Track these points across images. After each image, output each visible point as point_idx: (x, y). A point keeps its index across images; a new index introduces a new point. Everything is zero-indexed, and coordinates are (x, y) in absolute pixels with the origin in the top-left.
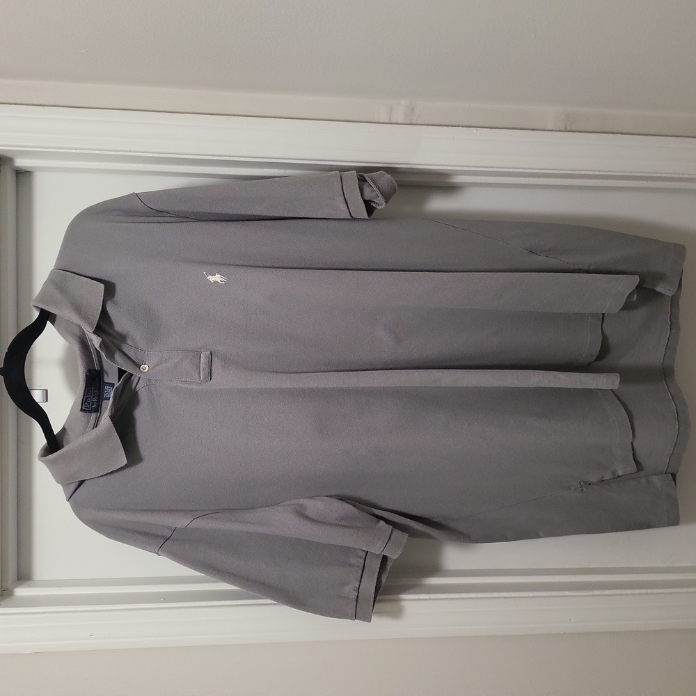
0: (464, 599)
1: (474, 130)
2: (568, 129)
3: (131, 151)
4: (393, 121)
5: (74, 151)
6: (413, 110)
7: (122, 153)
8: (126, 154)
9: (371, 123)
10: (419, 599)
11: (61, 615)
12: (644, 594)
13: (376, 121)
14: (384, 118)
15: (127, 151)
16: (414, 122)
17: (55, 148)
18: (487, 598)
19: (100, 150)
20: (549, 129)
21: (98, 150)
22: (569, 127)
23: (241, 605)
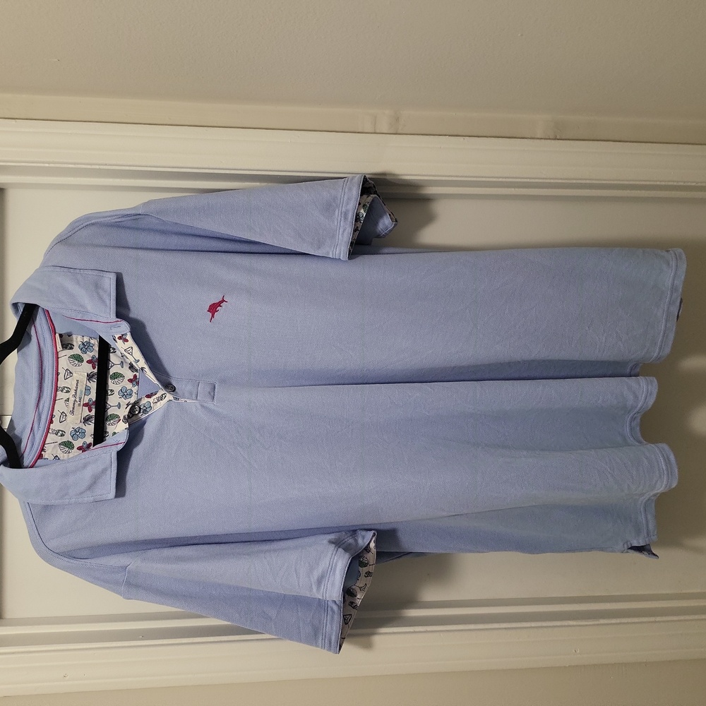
0: (462, 630)
1: (461, 139)
2: (558, 137)
3: (106, 165)
4: (378, 131)
5: (47, 165)
6: (397, 119)
7: (97, 167)
8: (102, 167)
9: (355, 133)
10: (415, 632)
11: (33, 655)
12: (652, 622)
13: (359, 131)
14: (368, 128)
15: (102, 165)
16: (400, 131)
17: (27, 162)
18: (487, 629)
19: (75, 164)
20: (538, 137)
21: (71, 164)
22: (559, 134)
23: (225, 642)
